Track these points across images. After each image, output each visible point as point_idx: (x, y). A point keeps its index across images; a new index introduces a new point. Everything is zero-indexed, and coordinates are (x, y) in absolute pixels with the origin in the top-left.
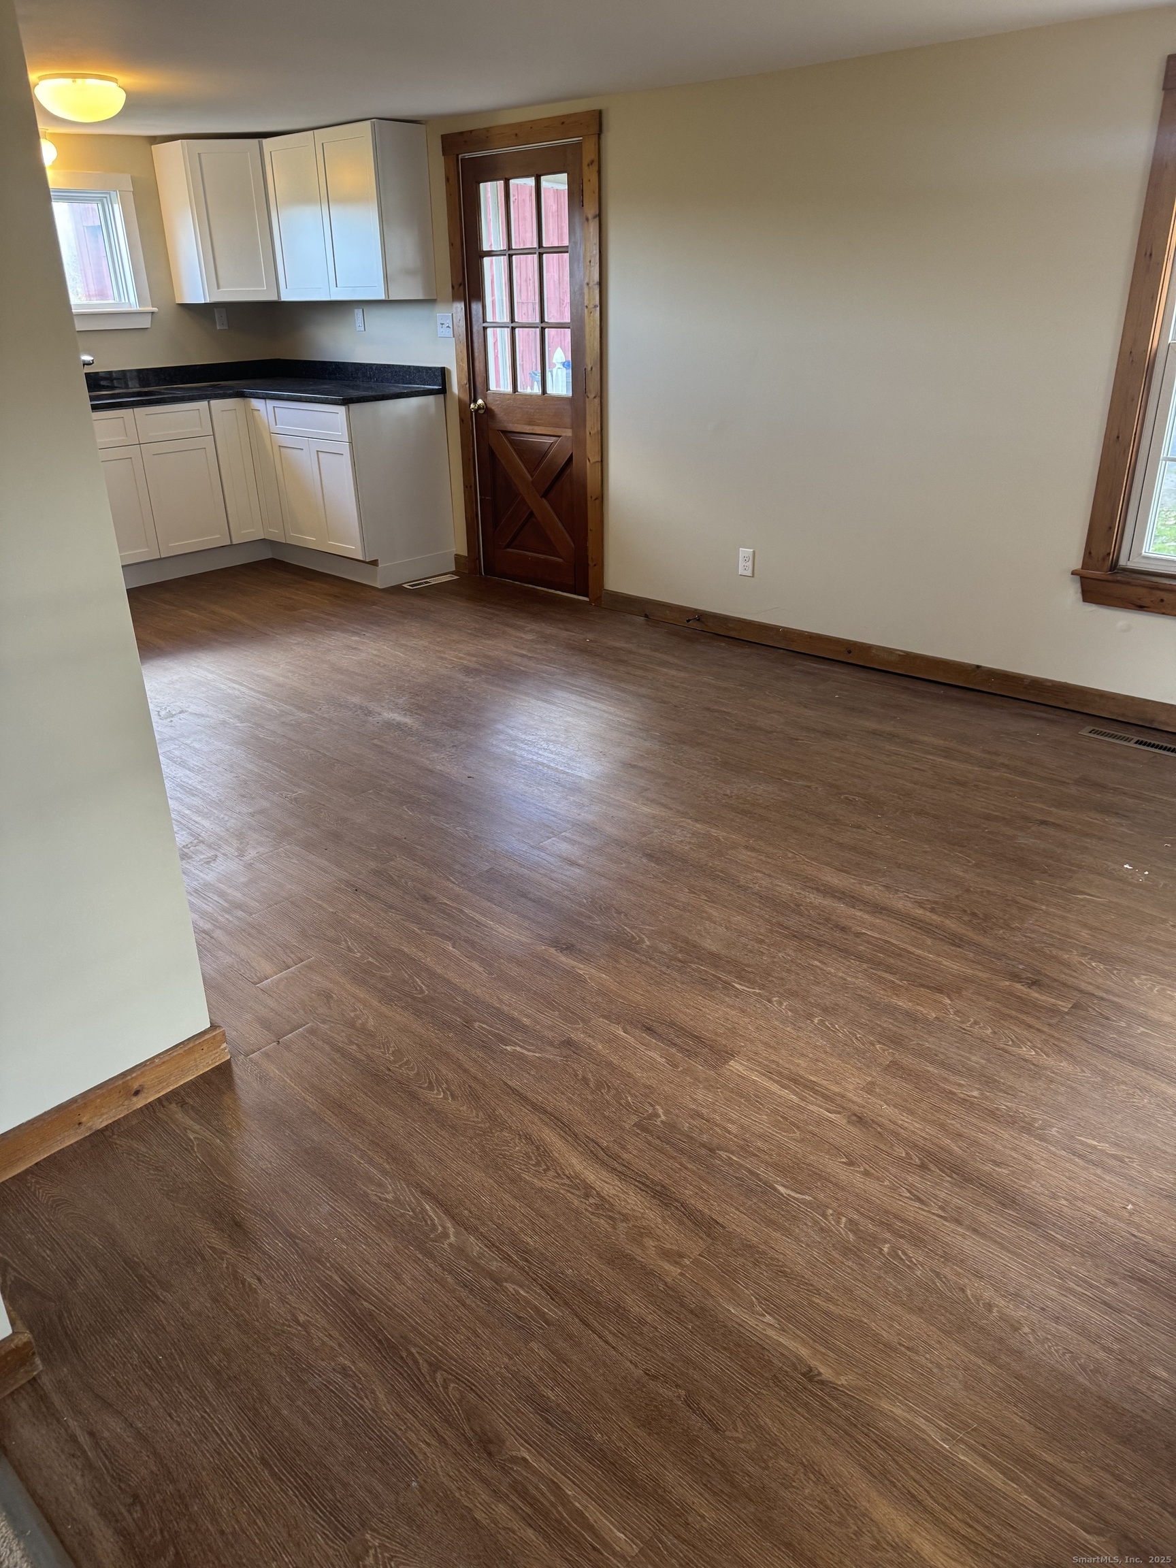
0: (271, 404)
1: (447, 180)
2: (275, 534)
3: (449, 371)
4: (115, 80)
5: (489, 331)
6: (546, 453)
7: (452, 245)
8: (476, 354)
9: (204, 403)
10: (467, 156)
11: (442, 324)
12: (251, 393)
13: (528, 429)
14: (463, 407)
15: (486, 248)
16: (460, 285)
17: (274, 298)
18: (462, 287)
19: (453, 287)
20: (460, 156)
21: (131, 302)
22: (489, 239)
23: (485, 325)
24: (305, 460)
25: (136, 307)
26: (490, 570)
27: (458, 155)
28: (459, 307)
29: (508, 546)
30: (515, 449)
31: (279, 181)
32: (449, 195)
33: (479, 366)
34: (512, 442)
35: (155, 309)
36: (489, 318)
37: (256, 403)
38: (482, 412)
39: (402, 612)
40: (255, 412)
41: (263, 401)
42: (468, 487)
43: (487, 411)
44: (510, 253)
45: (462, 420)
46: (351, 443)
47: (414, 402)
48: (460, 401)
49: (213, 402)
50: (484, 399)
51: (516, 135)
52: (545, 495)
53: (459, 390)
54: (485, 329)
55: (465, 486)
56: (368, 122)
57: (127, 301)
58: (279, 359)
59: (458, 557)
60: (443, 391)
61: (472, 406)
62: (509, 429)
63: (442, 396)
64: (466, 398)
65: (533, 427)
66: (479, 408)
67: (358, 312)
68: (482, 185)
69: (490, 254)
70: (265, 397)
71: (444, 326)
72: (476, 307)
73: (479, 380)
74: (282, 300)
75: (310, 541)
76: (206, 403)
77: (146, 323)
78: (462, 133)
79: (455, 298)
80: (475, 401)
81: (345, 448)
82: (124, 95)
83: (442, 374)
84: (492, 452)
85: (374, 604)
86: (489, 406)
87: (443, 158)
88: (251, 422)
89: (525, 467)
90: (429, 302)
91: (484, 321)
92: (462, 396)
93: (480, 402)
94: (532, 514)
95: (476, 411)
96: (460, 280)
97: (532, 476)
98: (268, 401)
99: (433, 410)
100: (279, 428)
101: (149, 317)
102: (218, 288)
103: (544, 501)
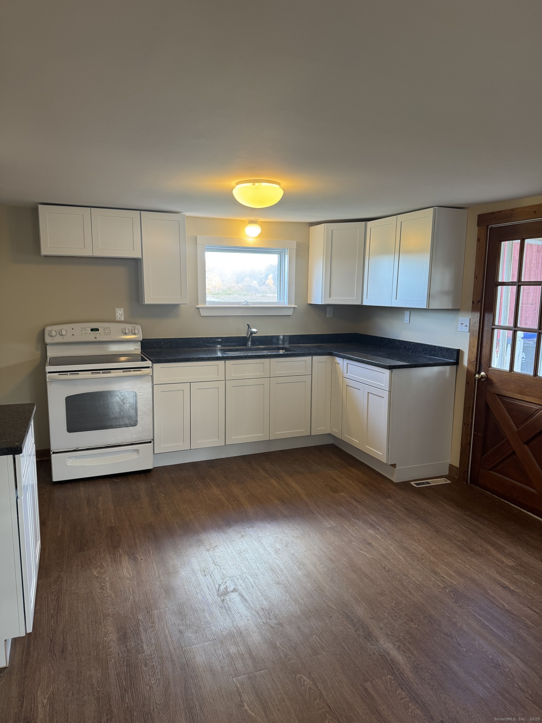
0: (346, 361)
1: (479, 240)
2: (336, 432)
3: (463, 352)
4: (279, 184)
5: (496, 331)
6: (532, 415)
7: (476, 277)
8: (484, 344)
9: (309, 358)
10: (494, 226)
11: (462, 324)
12: (336, 354)
13: (518, 396)
14: (470, 376)
15: (500, 280)
16: (479, 302)
17: (359, 303)
18: (480, 303)
19: (473, 303)
20: (489, 227)
21: (285, 303)
22: (503, 275)
23: (493, 327)
24: (360, 396)
25: (286, 305)
26: (474, 480)
27: (488, 226)
28: (477, 316)
29: (491, 469)
30: (506, 407)
31: (373, 243)
32: (479, 248)
33: (485, 351)
34: (504, 403)
35: (296, 306)
36: (496, 323)
37: (338, 360)
38: (483, 380)
39: (407, 509)
40: (337, 364)
41: (342, 359)
42: (466, 425)
43: (487, 381)
44: (519, 284)
45: (467, 383)
46: (390, 392)
47: (436, 369)
48: (468, 371)
49: (314, 357)
50: (486, 372)
51: (535, 212)
52: (527, 443)
53: (468, 364)
54: (493, 329)
55: (464, 424)
56: (432, 209)
57: (283, 302)
58: (357, 334)
59: (451, 467)
60: (457, 363)
61: (477, 376)
62: (503, 394)
63: (455, 366)
64: (473, 369)
65: (524, 396)
66: (482, 377)
67: (407, 313)
68: (503, 243)
69: (503, 284)
70: (344, 357)
71: (463, 325)
72: (488, 316)
73: (484, 360)
74: (364, 304)
75: (355, 441)
76: (311, 357)
77: (290, 312)
78: (493, 213)
79: (474, 309)
80: (479, 373)
81: (386, 395)
82: (283, 192)
83: (458, 353)
84: (487, 406)
85: (389, 497)
86: (489, 377)
87: (476, 228)
88: (334, 370)
89: (513, 421)
90: (455, 310)
91: (493, 324)
92: (470, 368)
93: (483, 373)
94: (514, 453)
95: (479, 380)
96: (479, 299)
97: (518, 428)
98: (345, 360)
99: (448, 374)
100: (349, 375)
101: (292, 310)
102: (330, 297)
103: (526, 446)
